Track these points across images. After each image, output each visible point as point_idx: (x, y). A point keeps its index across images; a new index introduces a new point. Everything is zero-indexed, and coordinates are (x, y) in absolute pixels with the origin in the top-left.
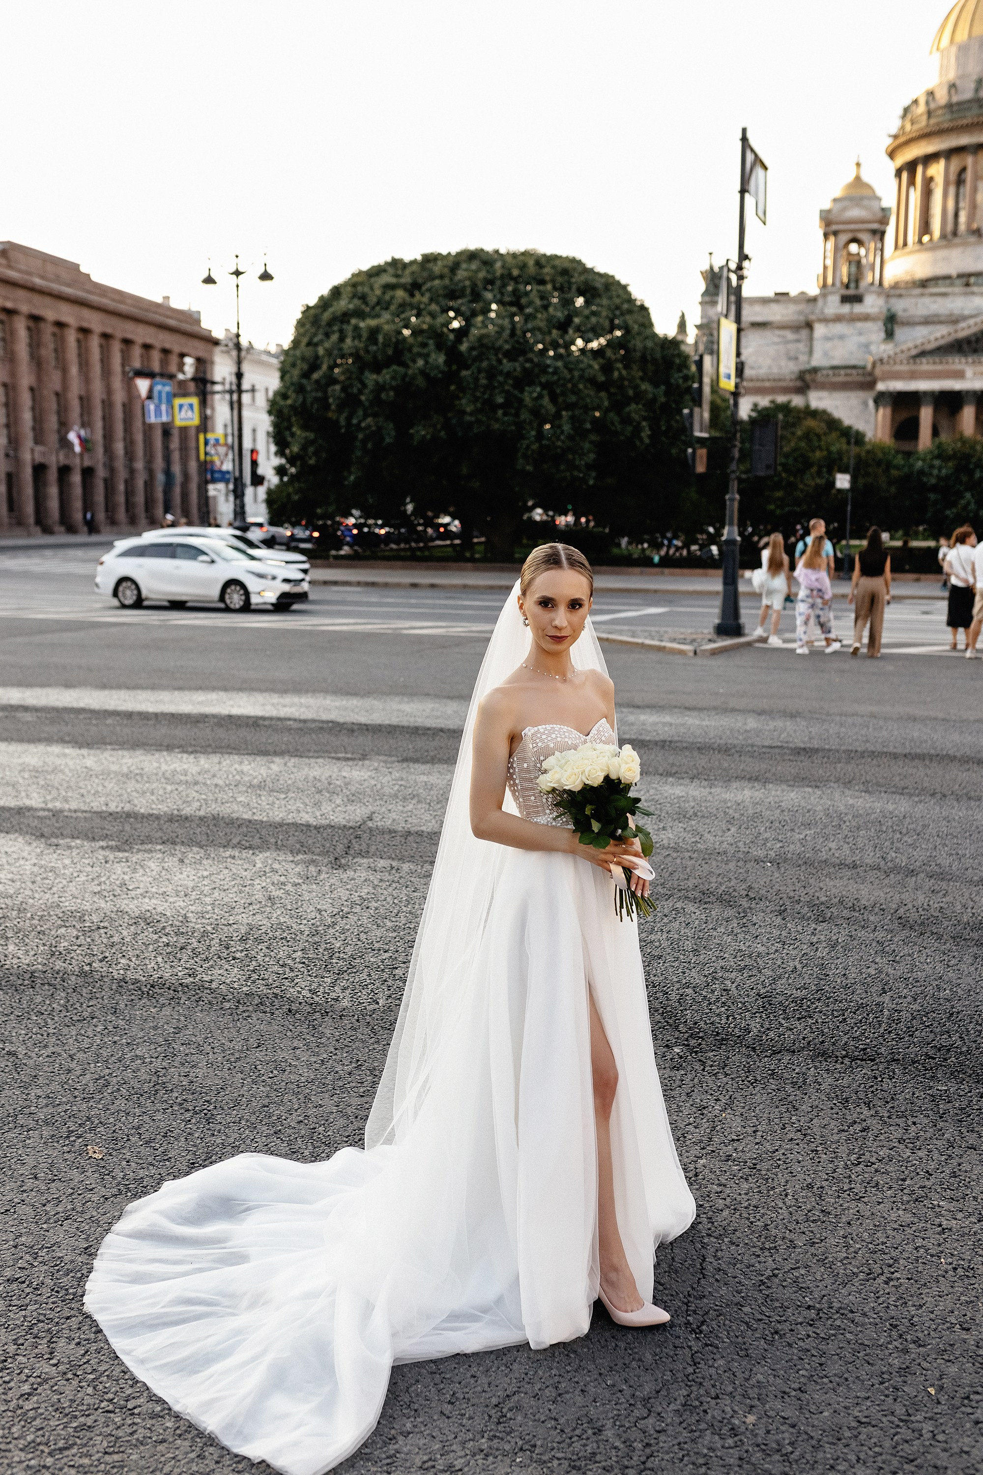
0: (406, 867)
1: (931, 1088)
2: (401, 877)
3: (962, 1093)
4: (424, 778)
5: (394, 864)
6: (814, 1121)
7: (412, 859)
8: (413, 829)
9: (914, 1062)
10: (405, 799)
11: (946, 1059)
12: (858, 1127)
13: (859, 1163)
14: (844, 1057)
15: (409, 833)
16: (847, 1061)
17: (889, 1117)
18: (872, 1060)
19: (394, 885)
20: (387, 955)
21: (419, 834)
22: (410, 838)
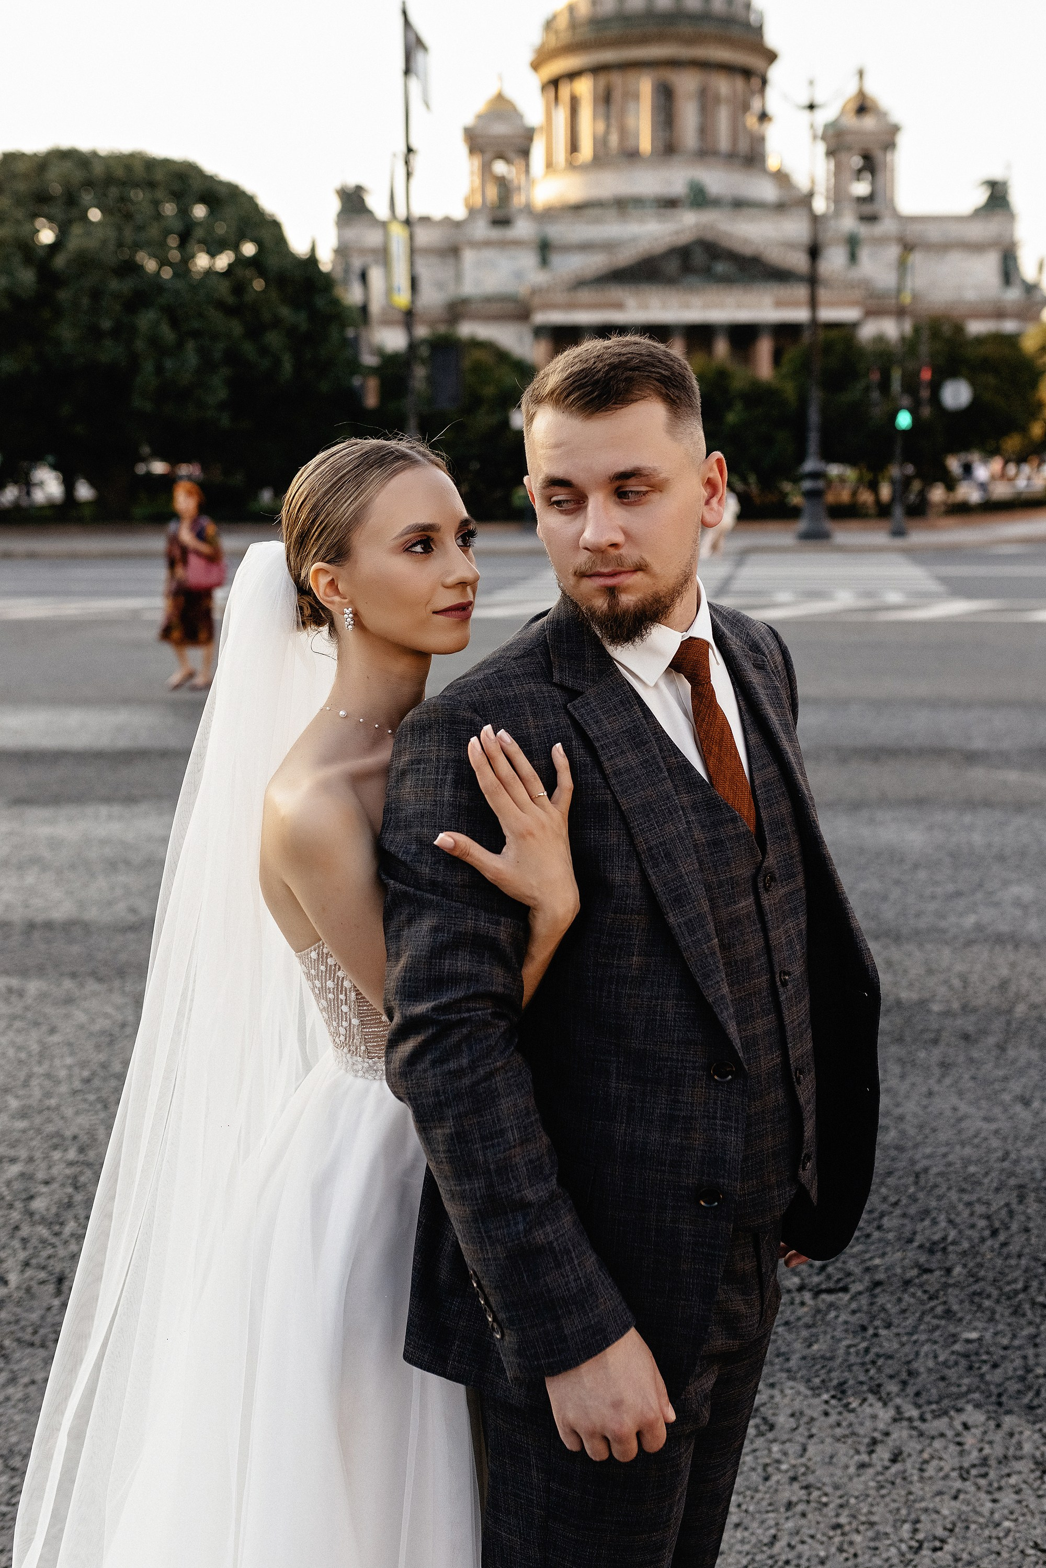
0: (34, 986)
1: (954, 1338)
2: (27, 1008)
3: (1005, 1341)
4: (45, 831)
5: (15, 982)
6: (811, 1450)
7: (41, 971)
8: (40, 918)
9: (907, 1283)
10: (21, 867)
11: (949, 1271)
12: (883, 1454)
13: (921, 1543)
14: (801, 1288)
15: (31, 926)
16: (807, 1296)
17: (923, 1419)
18: (845, 1289)
19: (18, 1024)
20: (15, 1169)
21: (49, 925)
22: (36, 935)
